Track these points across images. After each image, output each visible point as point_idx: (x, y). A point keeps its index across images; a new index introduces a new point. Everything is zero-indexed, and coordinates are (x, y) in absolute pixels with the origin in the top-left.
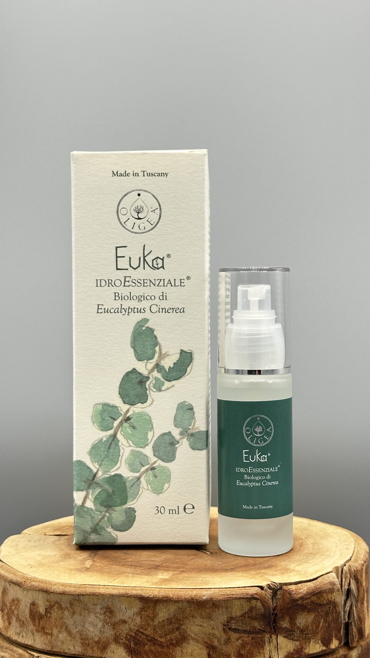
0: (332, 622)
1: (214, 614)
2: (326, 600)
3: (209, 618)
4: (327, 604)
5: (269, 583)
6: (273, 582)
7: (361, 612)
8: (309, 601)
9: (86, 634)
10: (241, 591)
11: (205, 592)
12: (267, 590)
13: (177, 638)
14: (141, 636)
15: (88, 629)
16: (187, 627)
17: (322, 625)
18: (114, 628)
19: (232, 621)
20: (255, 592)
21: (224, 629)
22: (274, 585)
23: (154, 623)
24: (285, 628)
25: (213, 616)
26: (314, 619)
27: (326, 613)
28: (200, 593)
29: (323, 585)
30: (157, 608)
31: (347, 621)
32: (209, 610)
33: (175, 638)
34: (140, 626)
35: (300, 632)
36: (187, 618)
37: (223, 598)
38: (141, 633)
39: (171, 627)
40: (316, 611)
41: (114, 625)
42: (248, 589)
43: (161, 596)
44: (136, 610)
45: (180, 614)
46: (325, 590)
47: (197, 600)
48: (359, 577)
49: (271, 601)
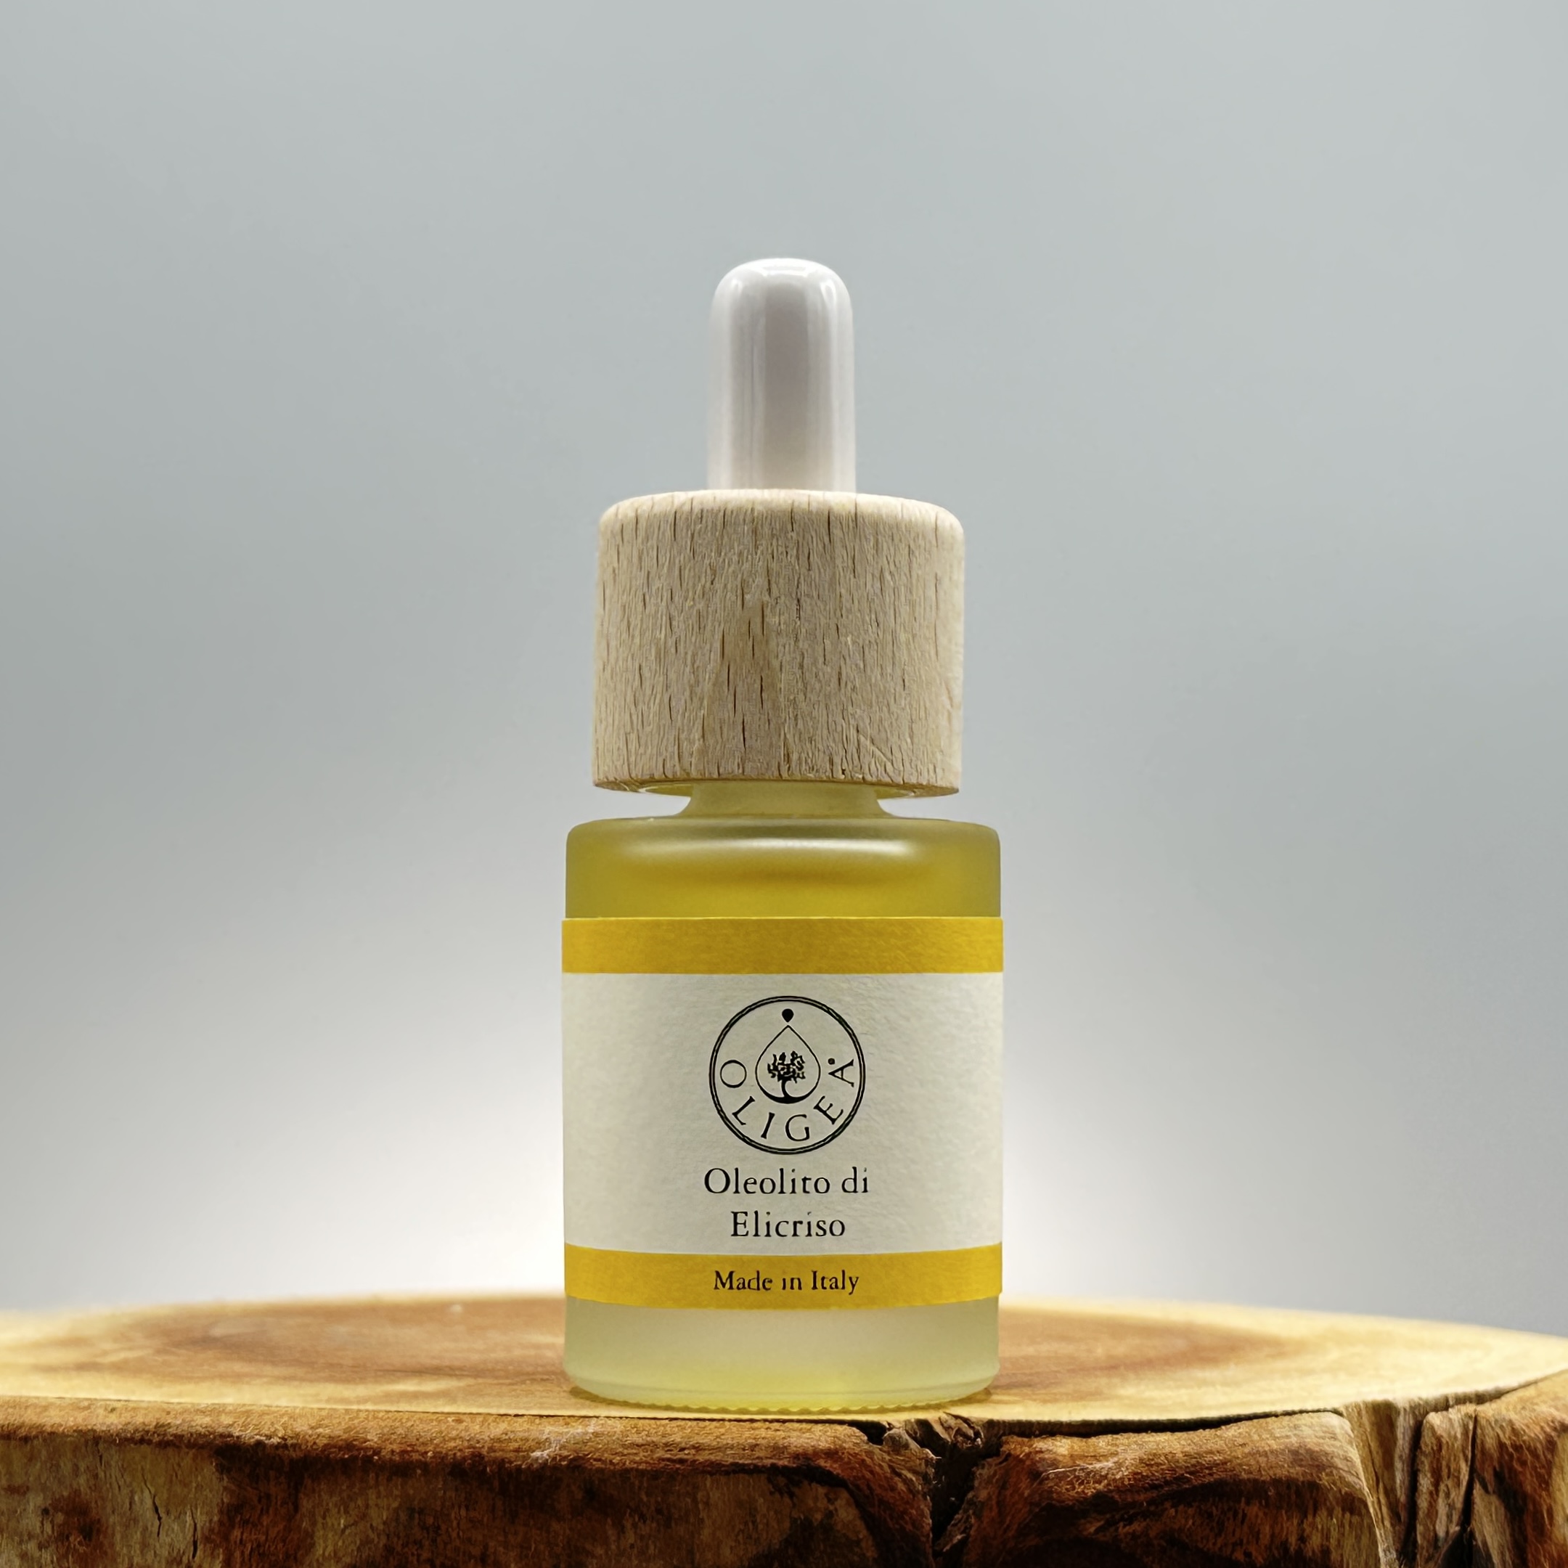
1: (600, 1551)
6: (957, 1417)
8: (1155, 1528)
11: (548, 1430)
12: (906, 1446)
20: (823, 1445)
22: (959, 1432)
28: (525, 1431)
29: (1246, 1455)
30: (306, 1504)
32: (566, 1525)
37: (639, 1463)
43: (322, 1442)
44: (201, 1516)
45: (415, 1542)
46: (1256, 1481)
47: (501, 1463)
48: (1529, 1485)
49: (925, 1507)
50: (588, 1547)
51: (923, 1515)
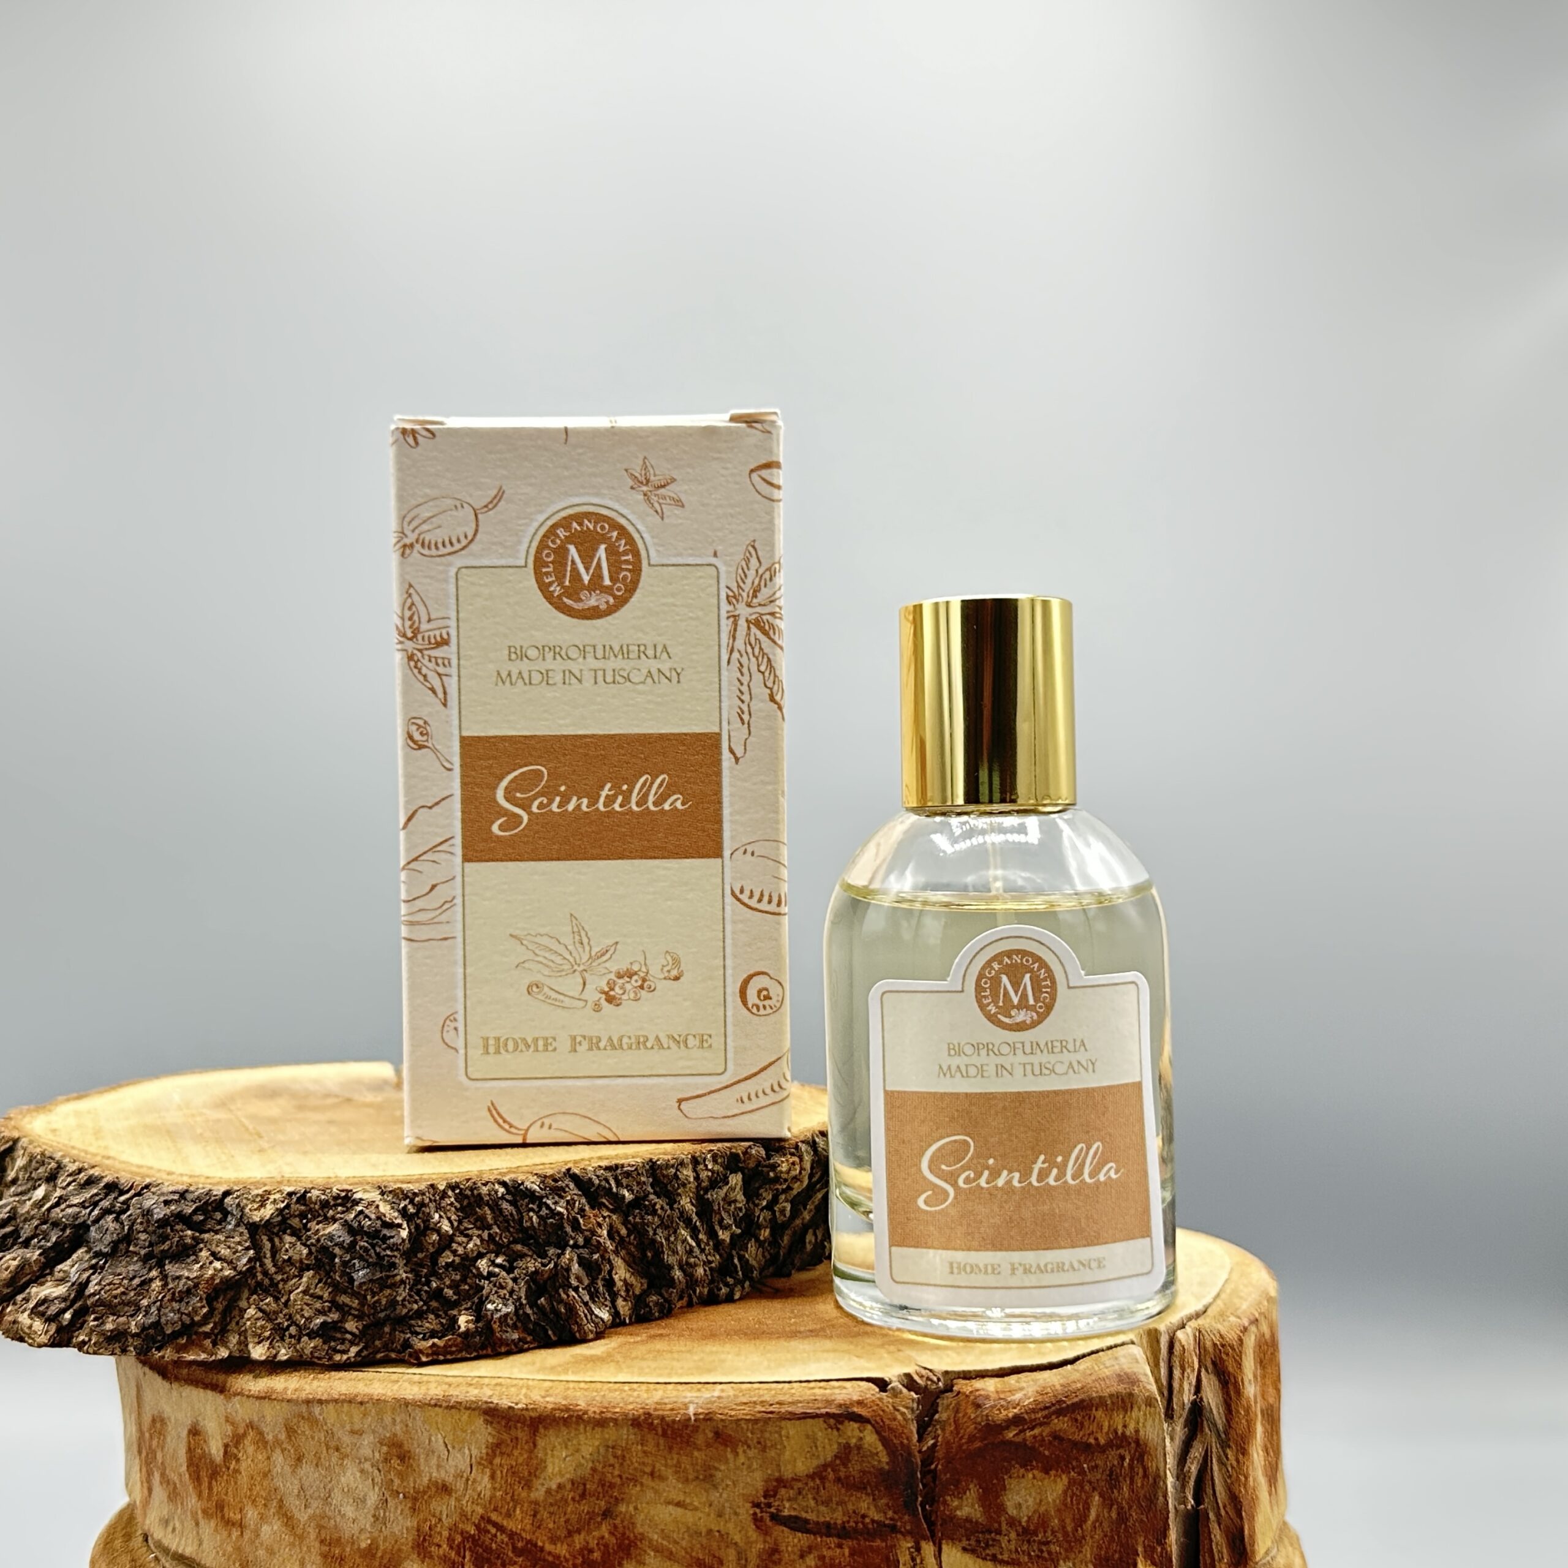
0: (1130, 1508)
1: (723, 1467)
2: (1106, 1429)
3: (704, 1480)
4: (1110, 1444)
5: (910, 1370)
6: (925, 1368)
7: (1238, 1478)
8: (1046, 1431)
9: (336, 1526)
10: (809, 1392)
11: (689, 1394)
12: (901, 1392)
13: (606, 1546)
14: (495, 1536)
15: (340, 1511)
16: (636, 1508)
17: (1098, 1516)
18: (413, 1509)
19: (783, 1491)
20: (855, 1398)
21: (757, 1521)
22: (928, 1379)
23: (532, 1495)
24: (968, 1520)
25: (719, 1475)
26: (1065, 1492)
27: (1110, 1475)
28: (676, 1397)
29: (1094, 1381)
30: (541, 1443)
31: (1189, 1507)
32: (703, 1453)
33: (598, 1544)
34: (490, 1503)
35: (1018, 1535)
36: (634, 1480)
37: (747, 1415)
38: (495, 1525)
39: (584, 1507)
40: (1073, 1469)
41: (415, 1499)
42: (834, 1388)
43: (550, 1406)
44: (478, 1450)
45: (610, 1465)
46: (1100, 1397)
47: (662, 1418)
48: (1231, 1367)
49: (914, 1428)
50: (716, 1465)
51: (912, 1432)
